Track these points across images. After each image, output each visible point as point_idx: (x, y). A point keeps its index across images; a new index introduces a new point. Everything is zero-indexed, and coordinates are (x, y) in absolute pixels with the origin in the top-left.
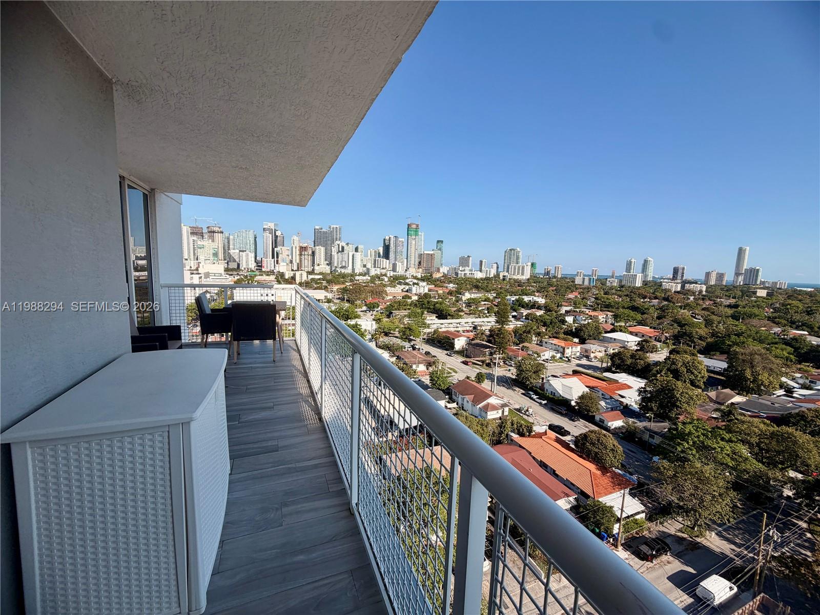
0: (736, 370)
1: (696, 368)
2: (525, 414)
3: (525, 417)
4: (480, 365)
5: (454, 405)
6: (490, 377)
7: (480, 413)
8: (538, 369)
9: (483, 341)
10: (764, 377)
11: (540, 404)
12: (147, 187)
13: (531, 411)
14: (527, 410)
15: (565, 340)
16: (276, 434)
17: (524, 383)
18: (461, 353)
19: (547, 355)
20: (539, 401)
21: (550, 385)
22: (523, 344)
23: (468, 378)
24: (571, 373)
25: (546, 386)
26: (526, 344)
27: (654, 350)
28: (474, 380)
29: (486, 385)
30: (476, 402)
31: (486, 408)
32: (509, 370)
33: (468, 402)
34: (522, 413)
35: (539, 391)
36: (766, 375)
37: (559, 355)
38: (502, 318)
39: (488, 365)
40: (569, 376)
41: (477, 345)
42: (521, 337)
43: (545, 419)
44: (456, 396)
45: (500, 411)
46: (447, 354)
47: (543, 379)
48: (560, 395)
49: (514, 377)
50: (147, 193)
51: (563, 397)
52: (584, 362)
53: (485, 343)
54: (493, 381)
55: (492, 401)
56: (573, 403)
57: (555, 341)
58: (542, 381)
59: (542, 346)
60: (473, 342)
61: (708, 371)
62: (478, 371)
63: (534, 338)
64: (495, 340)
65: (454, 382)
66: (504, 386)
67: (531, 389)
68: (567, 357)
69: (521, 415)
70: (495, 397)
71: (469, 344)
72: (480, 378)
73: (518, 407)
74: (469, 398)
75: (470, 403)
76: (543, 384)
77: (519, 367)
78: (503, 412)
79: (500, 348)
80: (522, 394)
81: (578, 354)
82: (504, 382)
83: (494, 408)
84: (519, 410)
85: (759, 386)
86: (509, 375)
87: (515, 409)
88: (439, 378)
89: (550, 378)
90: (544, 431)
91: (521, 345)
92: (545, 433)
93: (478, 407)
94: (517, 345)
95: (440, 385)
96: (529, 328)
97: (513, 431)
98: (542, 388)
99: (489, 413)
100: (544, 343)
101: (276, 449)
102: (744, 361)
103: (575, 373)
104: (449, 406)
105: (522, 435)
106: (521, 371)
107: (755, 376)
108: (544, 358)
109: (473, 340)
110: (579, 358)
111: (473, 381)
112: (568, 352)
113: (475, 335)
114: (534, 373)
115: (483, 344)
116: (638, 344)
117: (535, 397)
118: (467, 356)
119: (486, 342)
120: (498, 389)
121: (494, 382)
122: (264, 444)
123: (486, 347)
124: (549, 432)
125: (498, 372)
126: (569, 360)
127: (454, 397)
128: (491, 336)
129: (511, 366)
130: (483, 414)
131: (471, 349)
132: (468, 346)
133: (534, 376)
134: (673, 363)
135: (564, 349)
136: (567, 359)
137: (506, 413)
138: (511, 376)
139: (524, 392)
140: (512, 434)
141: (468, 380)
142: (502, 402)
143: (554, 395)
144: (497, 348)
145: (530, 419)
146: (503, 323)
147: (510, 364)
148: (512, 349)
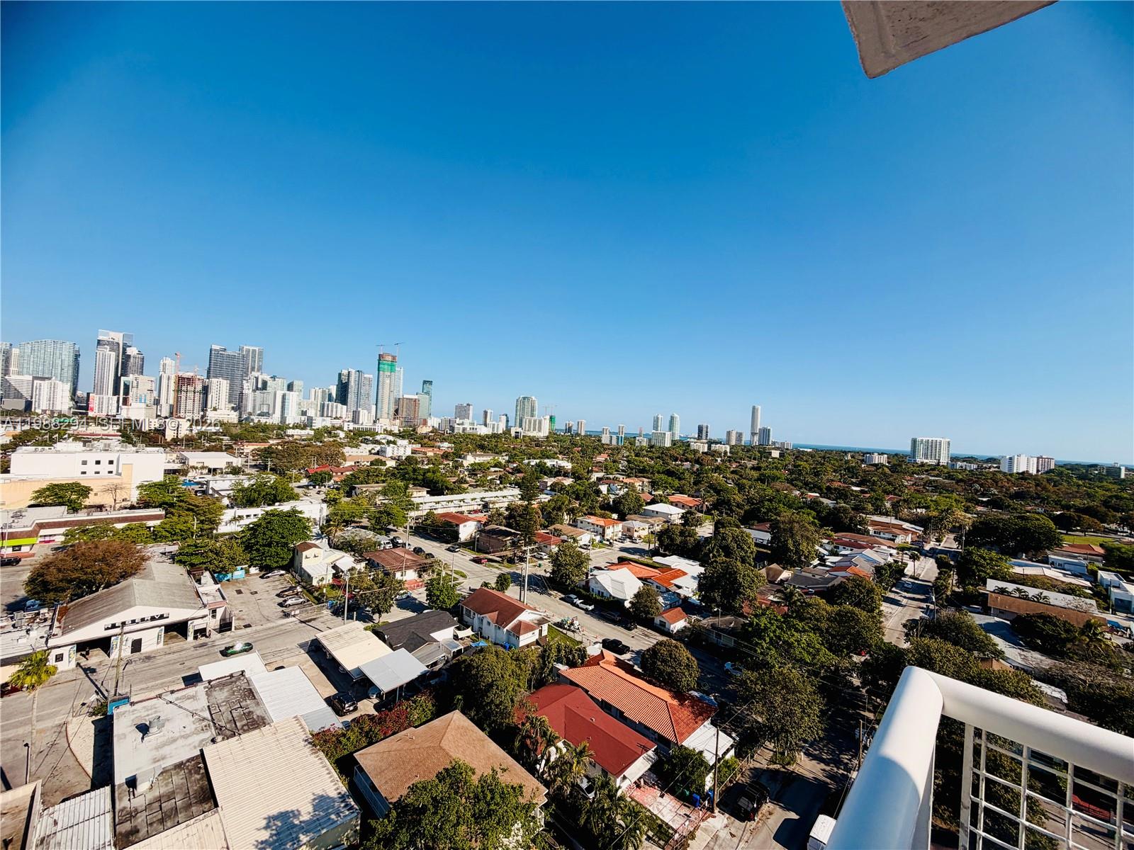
0: (780, 541)
1: (745, 542)
2: (569, 630)
3: (570, 634)
4: (498, 562)
5: (469, 632)
6: (517, 579)
7: (509, 639)
8: (581, 561)
9: (501, 525)
10: (804, 546)
11: (586, 611)
13: (576, 623)
14: (572, 624)
15: (603, 516)
17: (564, 584)
18: (470, 545)
19: (585, 538)
20: (582, 605)
21: (597, 582)
22: (553, 527)
23: (486, 584)
24: (616, 561)
25: (592, 585)
26: (557, 526)
27: (699, 523)
28: (494, 586)
29: (512, 592)
30: (501, 622)
31: (518, 630)
32: (540, 566)
33: (489, 623)
34: (565, 629)
35: (584, 592)
36: (805, 544)
37: (598, 538)
38: (528, 490)
39: (511, 561)
40: (616, 567)
41: (493, 532)
42: (550, 515)
43: (597, 633)
44: (469, 616)
45: (537, 632)
46: (448, 550)
47: (587, 574)
48: (611, 595)
49: (548, 575)
51: (614, 597)
52: (628, 544)
53: (504, 528)
54: (522, 586)
55: (526, 617)
56: (627, 605)
57: (593, 519)
58: (587, 578)
59: (576, 526)
60: (487, 528)
61: (757, 545)
62: (499, 572)
63: (566, 517)
64: (516, 524)
65: (464, 594)
66: (535, 590)
67: (573, 592)
68: (608, 540)
69: (565, 631)
70: (529, 611)
71: (481, 531)
72: (503, 582)
73: (559, 620)
74: (490, 617)
75: (493, 625)
76: (587, 582)
77: (555, 560)
78: (541, 632)
79: (526, 535)
80: (561, 599)
81: (620, 535)
82: (538, 584)
83: (529, 628)
84: (560, 625)
85: (799, 558)
86: (541, 572)
87: (555, 624)
88: (442, 591)
89: (595, 572)
90: (599, 652)
91: (551, 528)
92: (602, 656)
93: (505, 630)
94: (546, 527)
95: (444, 602)
96: (559, 503)
97: (559, 660)
98: (586, 586)
99: (521, 637)
100: (579, 522)
103: (622, 561)
104: (461, 634)
105: (572, 664)
106: (559, 565)
107: (797, 544)
108: (581, 543)
109: (485, 524)
110: (622, 541)
111: (493, 589)
112: (609, 533)
113: (489, 516)
114: (576, 567)
115: (501, 530)
116: (682, 517)
117: (578, 602)
118: (479, 551)
119: (505, 526)
120: (531, 597)
121: (524, 586)
123: (507, 534)
124: (606, 652)
125: (527, 569)
126: (611, 543)
127: (466, 618)
128: (511, 516)
129: (541, 559)
130: (513, 639)
131: (484, 538)
132: (481, 535)
133: (576, 571)
134: (724, 538)
135: (604, 530)
136: (608, 543)
137: (545, 633)
138: (543, 573)
139: (563, 596)
140: (559, 666)
141: (486, 589)
142: (538, 617)
143: (602, 596)
144: (521, 535)
145: (578, 637)
146: (530, 499)
147: (539, 556)
148: (539, 534)
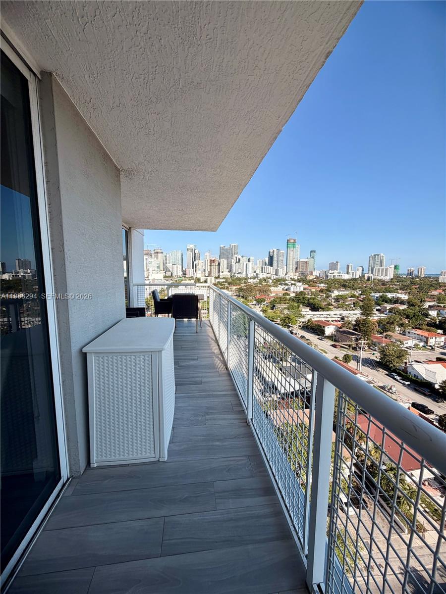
2: (388, 392)
3: (388, 393)
4: (347, 349)
6: (356, 359)
8: (401, 355)
9: (350, 329)
11: (404, 384)
12: (128, 227)
13: (394, 389)
14: (391, 389)
15: (428, 331)
16: (200, 375)
17: (388, 366)
18: (330, 338)
19: (410, 343)
20: (403, 382)
21: (413, 369)
22: (387, 333)
23: (336, 358)
24: (435, 360)
25: (409, 370)
26: (389, 333)
28: (341, 359)
29: (352, 364)
32: (374, 354)
34: (386, 390)
35: (402, 373)
37: (422, 344)
38: (366, 310)
39: (354, 349)
40: (432, 363)
41: (345, 332)
42: (384, 327)
43: (409, 397)
46: (319, 339)
47: (406, 363)
48: (424, 379)
49: (378, 360)
50: (127, 230)
53: (351, 331)
54: (358, 362)
56: (437, 387)
57: (418, 332)
58: (406, 365)
59: (405, 335)
60: (341, 330)
62: (345, 353)
63: (397, 328)
64: (360, 329)
66: (368, 366)
67: (395, 371)
68: (430, 346)
69: (385, 392)
70: (361, 375)
71: (337, 331)
72: (347, 358)
73: (382, 385)
76: (406, 368)
77: (383, 352)
79: (365, 336)
81: (442, 344)
82: (368, 363)
84: (383, 388)
86: (373, 357)
87: (379, 387)
89: (414, 363)
90: (408, 408)
91: (385, 334)
94: (381, 333)
96: (392, 320)
98: (405, 370)
100: (407, 332)
101: (200, 383)
103: (439, 360)
106: (385, 355)
108: (406, 345)
109: (341, 328)
110: (443, 347)
112: (432, 342)
113: (343, 324)
114: (398, 357)
115: (350, 332)
117: (398, 378)
118: (335, 341)
119: (353, 330)
120: (363, 369)
122: (193, 380)
123: (353, 334)
124: (412, 409)
125: (363, 355)
126: (432, 348)
128: (356, 325)
129: (375, 350)
131: (339, 334)
132: (337, 333)
133: (397, 360)
135: (427, 339)
136: (430, 348)
138: (375, 359)
139: (387, 373)
141: (336, 360)
143: (417, 378)
144: (362, 335)
145: (394, 397)
146: (367, 315)
147: (374, 349)
148: (376, 336)
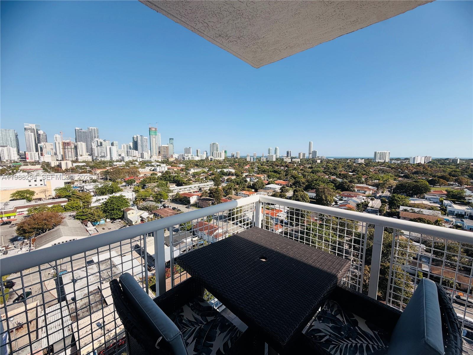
0: (319, 196)
1: (305, 197)
5: (197, 238)
6: (215, 217)
9: (207, 196)
10: (329, 198)
15: (248, 191)
18: (196, 205)
22: (228, 196)
23: (203, 220)
26: (230, 196)
27: (287, 191)
29: (213, 222)
30: (211, 233)
31: (217, 236)
33: (205, 234)
36: (329, 197)
38: (217, 182)
41: (204, 199)
42: (227, 192)
44: (197, 232)
46: (186, 207)
53: (208, 198)
55: (220, 231)
57: (244, 192)
59: (237, 195)
61: (310, 198)
63: (233, 192)
64: (213, 196)
65: (194, 224)
66: (223, 221)
70: (220, 229)
71: (199, 199)
72: (209, 219)
74: (205, 232)
75: (206, 235)
78: (225, 236)
79: (217, 200)
80: (233, 224)
82: (222, 218)
83: (221, 235)
85: (327, 202)
86: (224, 214)
88: (185, 223)
89: (246, 212)
93: (211, 236)
94: (225, 196)
95: (186, 227)
96: (230, 186)
100: (239, 193)
102: (321, 192)
104: (194, 239)
107: (326, 197)
109: (201, 197)
111: (206, 221)
113: (202, 193)
115: (207, 198)
116: (280, 189)
117: (240, 224)
118: (199, 207)
120: (220, 223)
121: (218, 220)
123: (209, 200)
128: (211, 193)
131: (201, 202)
132: (199, 201)
134: (297, 197)
135: (249, 196)
142: (224, 231)
144: (215, 200)
146: (218, 185)
148: (223, 199)
